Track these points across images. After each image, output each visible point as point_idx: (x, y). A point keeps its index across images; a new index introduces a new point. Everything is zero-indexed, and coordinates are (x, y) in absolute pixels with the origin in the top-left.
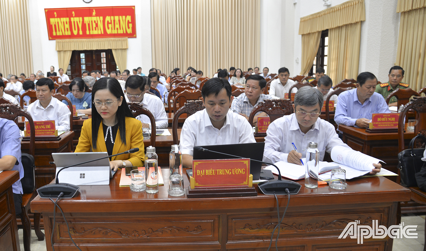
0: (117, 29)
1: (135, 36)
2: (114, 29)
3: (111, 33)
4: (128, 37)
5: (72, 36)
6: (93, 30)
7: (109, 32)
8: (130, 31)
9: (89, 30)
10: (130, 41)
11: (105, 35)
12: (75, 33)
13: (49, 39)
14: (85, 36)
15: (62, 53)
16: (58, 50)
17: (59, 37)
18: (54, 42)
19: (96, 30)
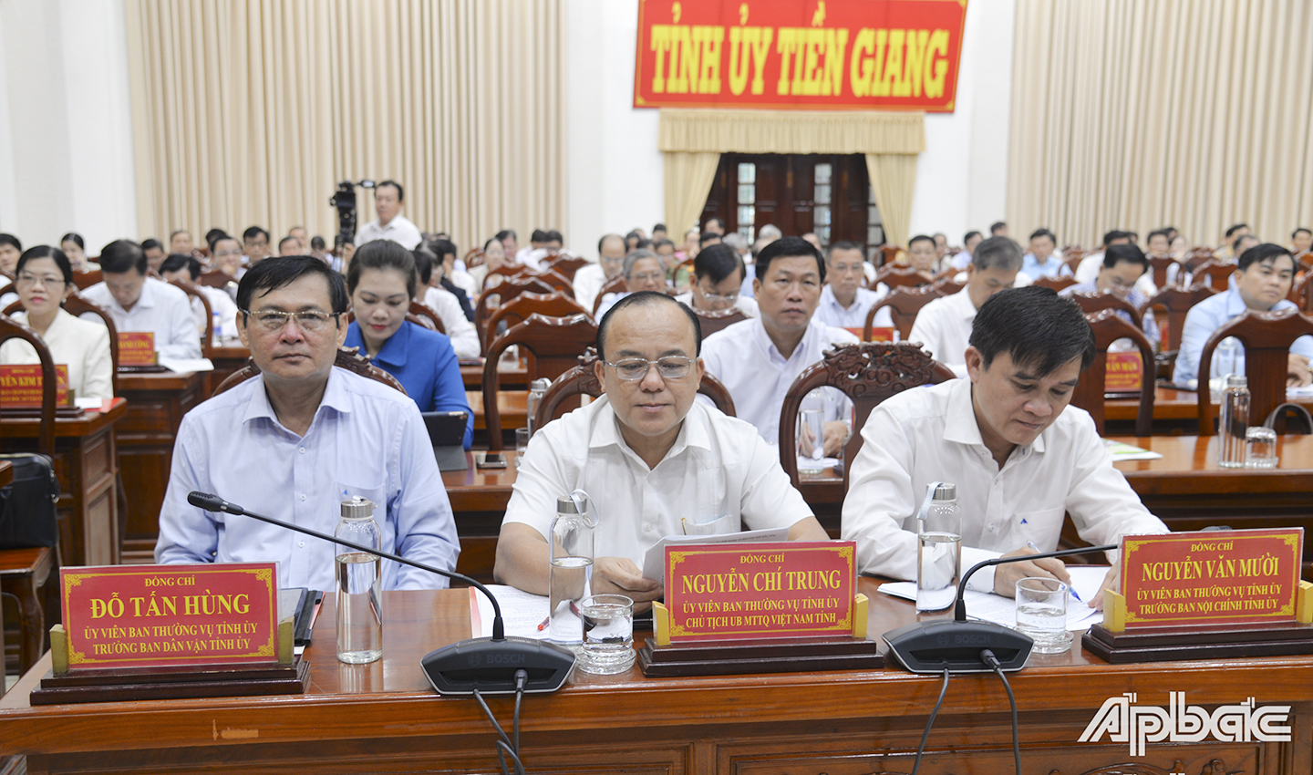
0: (893, 78)
1: (949, 106)
2: (882, 78)
3: (867, 94)
4: (928, 112)
5: (724, 98)
6: (803, 77)
7: (860, 87)
8: (935, 89)
9: (791, 76)
10: (934, 124)
11: (846, 98)
12: (737, 86)
13: (635, 106)
14: (771, 98)
15: (681, 163)
16: (668, 147)
17: (673, 101)
18: (651, 117)
19: (814, 77)
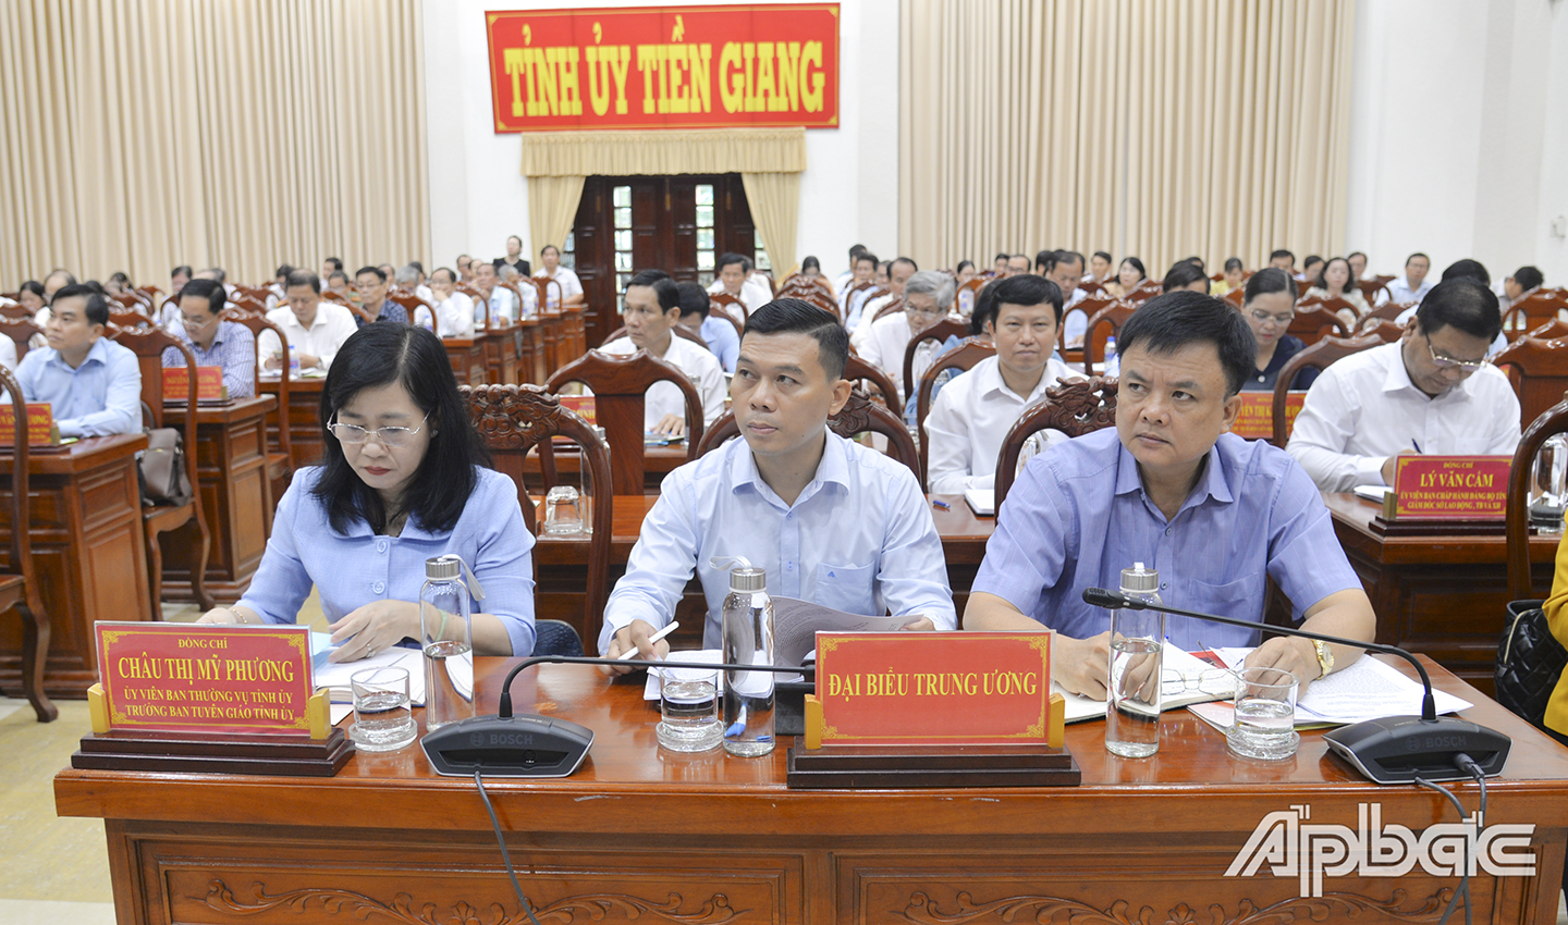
0: (766, 93)
1: (833, 121)
2: (755, 94)
3: (740, 110)
4: (808, 127)
5: (587, 119)
6: (669, 95)
7: (731, 103)
8: (814, 102)
9: (656, 95)
10: (816, 140)
11: (716, 116)
12: (600, 106)
13: (497, 132)
14: (636, 118)
15: (545, 186)
16: (529, 173)
17: (534, 125)
18: (514, 143)
19: (680, 95)
